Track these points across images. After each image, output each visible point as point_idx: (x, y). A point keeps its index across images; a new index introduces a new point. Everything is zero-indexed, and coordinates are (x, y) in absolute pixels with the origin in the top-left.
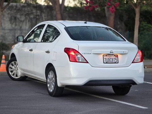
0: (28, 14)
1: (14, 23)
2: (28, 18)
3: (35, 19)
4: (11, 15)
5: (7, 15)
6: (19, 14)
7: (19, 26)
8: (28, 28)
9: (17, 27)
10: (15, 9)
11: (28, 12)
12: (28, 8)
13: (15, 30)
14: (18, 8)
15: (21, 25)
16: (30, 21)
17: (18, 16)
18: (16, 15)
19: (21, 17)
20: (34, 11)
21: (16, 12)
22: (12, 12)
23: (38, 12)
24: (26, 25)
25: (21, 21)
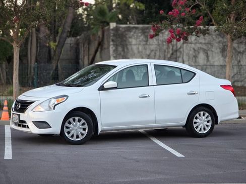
4: (222, 43)
5: (216, 45)
6: (235, 42)
7: (236, 59)
15: (239, 58)
19: (239, 47)
22: (225, 40)
25: (240, 52)
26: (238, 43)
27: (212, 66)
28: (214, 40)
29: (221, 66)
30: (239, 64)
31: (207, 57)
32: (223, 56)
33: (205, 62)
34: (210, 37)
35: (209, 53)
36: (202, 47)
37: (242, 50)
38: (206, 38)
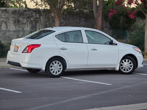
0: (29, 17)
1: (18, 26)
2: (29, 20)
3: (35, 22)
4: (15, 18)
5: (11, 19)
6: (21, 17)
7: (22, 27)
8: (30, 29)
9: (20, 29)
10: (18, 13)
11: (29, 15)
12: (29, 12)
13: (19, 31)
14: (20, 13)
15: (23, 27)
16: (31, 23)
17: (21, 19)
18: (19, 18)
19: (23, 20)
20: (34, 14)
21: (19, 16)
22: (16, 16)
23: (38, 15)
24: (27, 27)
25: (23, 23)
26: (22, 18)
27: (9, 31)
28: (10, 16)
29: (14, 31)
30: (24, 30)
31: (7, 26)
32: (15, 25)
33: (6, 29)
34: (8, 14)
35: (8, 24)
36: (4, 20)
37: (25, 22)
38: (6, 15)
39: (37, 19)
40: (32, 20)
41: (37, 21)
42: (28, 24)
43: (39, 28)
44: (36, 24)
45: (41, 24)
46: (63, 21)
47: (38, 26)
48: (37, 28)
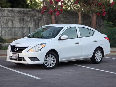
0: (33, 16)
1: (23, 23)
2: (33, 19)
3: (38, 20)
4: (20, 17)
5: (17, 18)
6: (26, 16)
7: (26, 25)
8: (33, 26)
9: (24, 26)
10: (23, 13)
11: (32, 14)
12: (33, 12)
13: (23, 28)
14: (25, 12)
15: (27, 24)
16: (34, 21)
17: (25, 18)
18: (24, 17)
19: (27, 19)
20: (37, 14)
21: (24, 15)
22: (21, 15)
23: (40, 14)
24: (31, 24)
25: (28, 21)
26: (27, 17)
27: (15, 28)
28: (16, 15)
29: (19, 28)
30: (28, 27)
31: (13, 23)
32: (20, 23)
33: (12, 26)
34: (14, 13)
35: (14, 21)
36: (10, 18)
38: (12, 14)
39: (40, 18)
40: (35, 19)
41: (39, 19)
42: (31, 22)
43: (41, 25)
44: (39, 22)
45: (44, 22)
46: (64, 19)
47: (40, 24)
48: (40, 25)
